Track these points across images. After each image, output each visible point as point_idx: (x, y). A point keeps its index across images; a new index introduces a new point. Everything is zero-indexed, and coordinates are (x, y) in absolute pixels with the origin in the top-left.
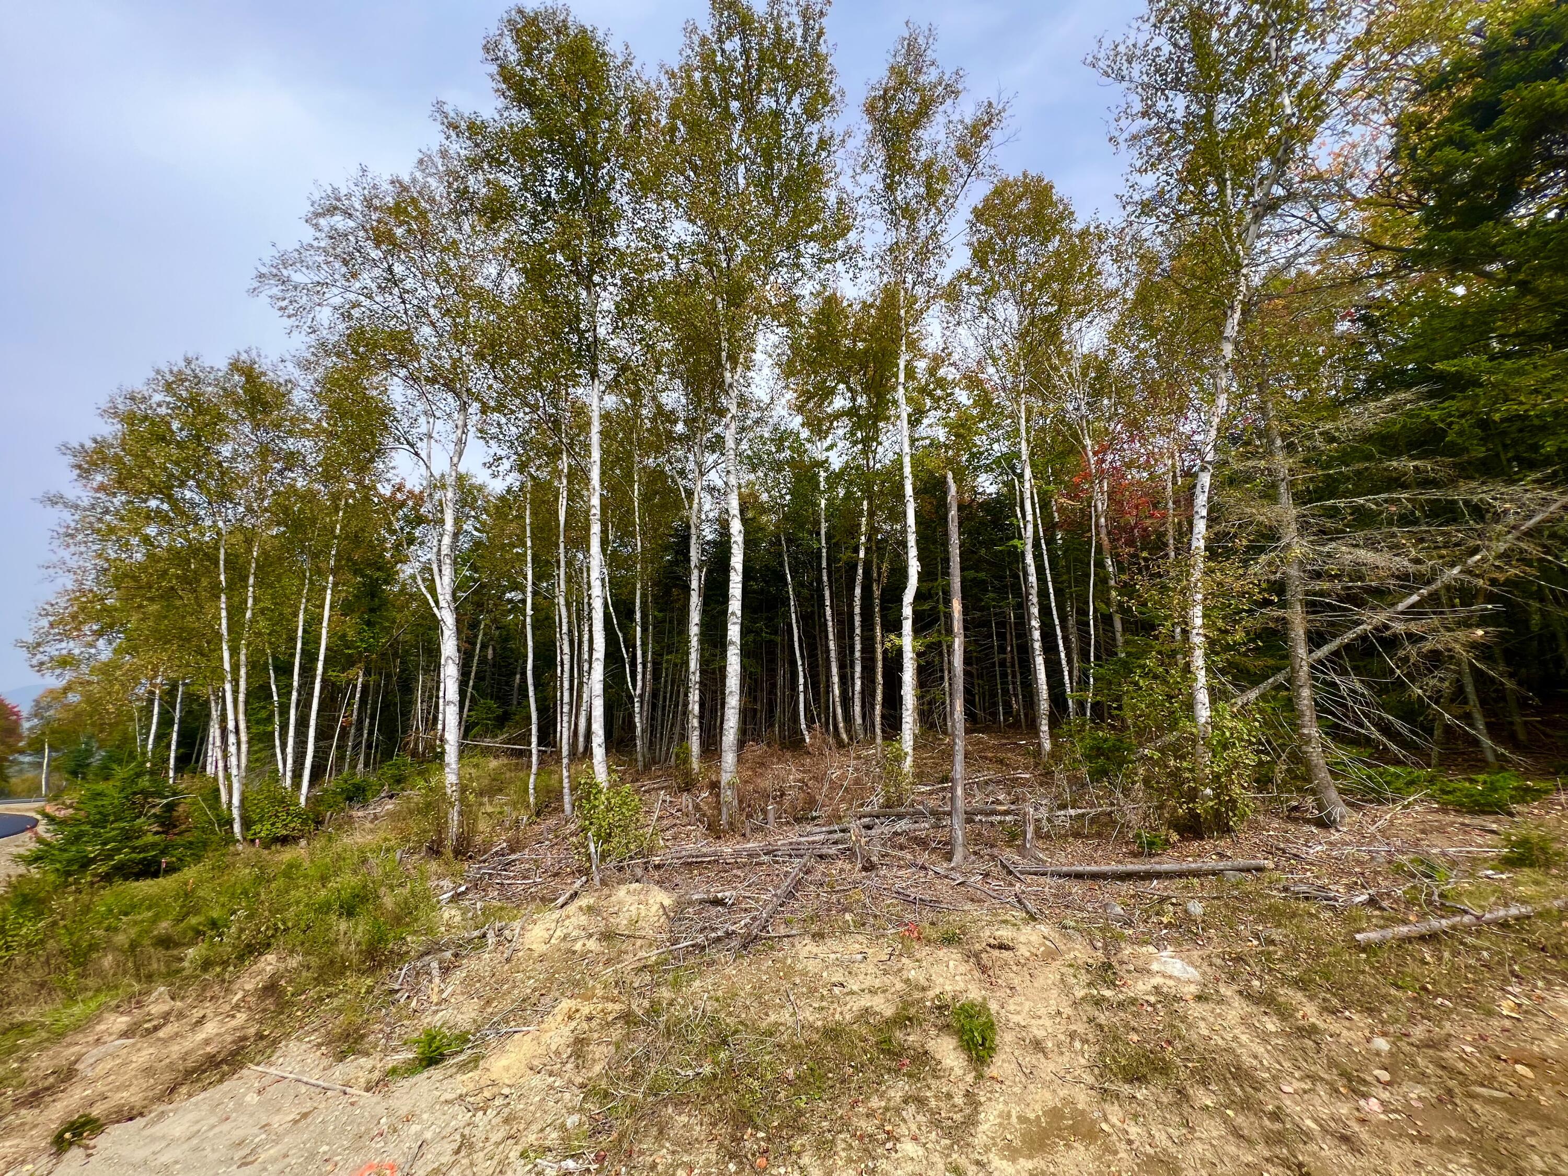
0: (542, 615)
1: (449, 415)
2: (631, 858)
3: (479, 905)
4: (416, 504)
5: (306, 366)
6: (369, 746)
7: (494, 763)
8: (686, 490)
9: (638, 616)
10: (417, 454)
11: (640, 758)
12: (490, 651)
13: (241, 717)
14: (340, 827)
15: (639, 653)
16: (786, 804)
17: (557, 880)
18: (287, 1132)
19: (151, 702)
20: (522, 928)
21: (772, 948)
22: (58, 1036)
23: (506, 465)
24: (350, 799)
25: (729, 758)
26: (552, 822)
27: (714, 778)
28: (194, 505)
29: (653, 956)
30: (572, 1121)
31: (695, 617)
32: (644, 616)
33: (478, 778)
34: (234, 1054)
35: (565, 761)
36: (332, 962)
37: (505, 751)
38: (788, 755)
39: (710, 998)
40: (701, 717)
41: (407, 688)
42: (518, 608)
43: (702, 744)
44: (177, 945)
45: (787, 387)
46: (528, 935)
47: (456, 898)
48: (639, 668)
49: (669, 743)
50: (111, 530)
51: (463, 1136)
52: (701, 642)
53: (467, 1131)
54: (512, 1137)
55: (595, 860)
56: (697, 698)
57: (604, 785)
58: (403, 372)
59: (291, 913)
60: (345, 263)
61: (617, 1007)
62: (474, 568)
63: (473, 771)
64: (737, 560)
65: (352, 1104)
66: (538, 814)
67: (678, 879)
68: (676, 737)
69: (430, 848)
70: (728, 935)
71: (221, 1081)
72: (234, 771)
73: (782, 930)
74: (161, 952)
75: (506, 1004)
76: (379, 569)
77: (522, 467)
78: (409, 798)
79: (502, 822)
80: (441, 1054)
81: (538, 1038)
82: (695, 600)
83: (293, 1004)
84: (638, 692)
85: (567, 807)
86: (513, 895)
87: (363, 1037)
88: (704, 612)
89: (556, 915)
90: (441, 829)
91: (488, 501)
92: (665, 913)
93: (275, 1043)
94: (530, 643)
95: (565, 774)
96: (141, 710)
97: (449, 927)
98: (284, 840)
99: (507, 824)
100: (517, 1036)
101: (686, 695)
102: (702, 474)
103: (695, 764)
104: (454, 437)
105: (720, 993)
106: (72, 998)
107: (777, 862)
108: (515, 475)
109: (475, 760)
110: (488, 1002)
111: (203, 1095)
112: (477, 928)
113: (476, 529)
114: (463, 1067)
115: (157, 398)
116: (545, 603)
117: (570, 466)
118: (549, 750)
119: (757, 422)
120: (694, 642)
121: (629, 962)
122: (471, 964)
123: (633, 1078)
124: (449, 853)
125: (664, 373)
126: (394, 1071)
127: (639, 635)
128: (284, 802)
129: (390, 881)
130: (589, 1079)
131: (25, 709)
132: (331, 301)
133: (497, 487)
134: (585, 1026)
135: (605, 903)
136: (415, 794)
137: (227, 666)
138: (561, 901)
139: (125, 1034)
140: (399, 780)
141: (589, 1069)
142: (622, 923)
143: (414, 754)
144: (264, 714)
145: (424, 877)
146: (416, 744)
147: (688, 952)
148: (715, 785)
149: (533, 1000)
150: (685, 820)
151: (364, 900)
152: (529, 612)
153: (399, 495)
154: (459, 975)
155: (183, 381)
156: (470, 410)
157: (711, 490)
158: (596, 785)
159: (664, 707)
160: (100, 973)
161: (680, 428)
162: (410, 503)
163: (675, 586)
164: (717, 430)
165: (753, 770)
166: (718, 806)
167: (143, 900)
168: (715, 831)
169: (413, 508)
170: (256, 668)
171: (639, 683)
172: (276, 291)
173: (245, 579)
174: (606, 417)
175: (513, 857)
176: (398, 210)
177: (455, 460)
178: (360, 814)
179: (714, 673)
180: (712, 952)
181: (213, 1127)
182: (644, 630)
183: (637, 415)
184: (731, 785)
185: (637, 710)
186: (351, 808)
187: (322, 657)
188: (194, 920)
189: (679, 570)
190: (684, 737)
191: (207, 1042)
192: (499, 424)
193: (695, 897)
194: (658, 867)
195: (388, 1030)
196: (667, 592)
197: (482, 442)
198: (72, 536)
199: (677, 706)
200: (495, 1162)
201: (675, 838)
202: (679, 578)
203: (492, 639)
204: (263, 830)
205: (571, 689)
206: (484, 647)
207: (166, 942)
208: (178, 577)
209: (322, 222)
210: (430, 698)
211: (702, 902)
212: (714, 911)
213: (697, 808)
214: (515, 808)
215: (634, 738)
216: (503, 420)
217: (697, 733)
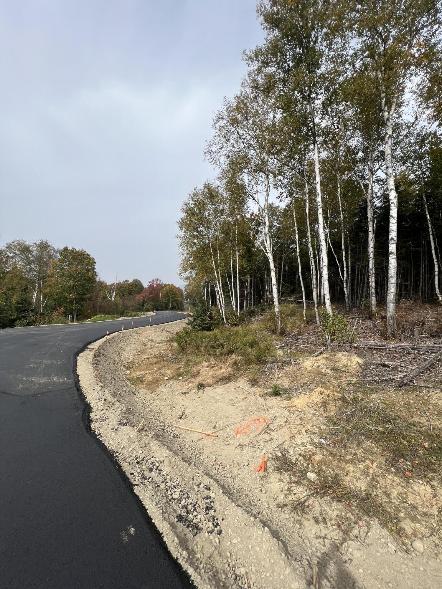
0: (304, 252)
1: (263, 182)
2: (344, 343)
3: (288, 351)
4: (257, 219)
5: (221, 179)
6: (254, 300)
7: (291, 306)
8: (364, 185)
9: (343, 247)
10: (254, 199)
11: (347, 305)
12: (287, 267)
13: (222, 291)
14: (249, 323)
15: (345, 263)
16: (426, 328)
17: (315, 347)
18: (242, 401)
19: (204, 287)
20: (303, 361)
21: (416, 390)
22: (196, 364)
23: (285, 195)
24: (250, 315)
25: (391, 306)
26: (313, 327)
27: (383, 315)
28: (203, 232)
29: (354, 380)
30: (323, 427)
31: (371, 244)
32: (346, 247)
33: (287, 310)
34: (229, 377)
35: (316, 305)
36: (248, 359)
37: (295, 302)
38: (427, 305)
39: (381, 402)
40: (376, 288)
41: (263, 282)
42: (294, 250)
43: (377, 300)
44: (215, 348)
45: (427, 107)
46: (305, 363)
47: (281, 347)
48: (345, 269)
49: (361, 299)
50: (188, 242)
51: (287, 419)
52: (374, 255)
53: (288, 417)
54: (302, 425)
55: (329, 341)
56: (373, 280)
57: (331, 314)
58: (246, 171)
59: (237, 344)
60: (225, 137)
61: (339, 395)
62: (279, 238)
63: (285, 308)
64: (394, 212)
65: (256, 399)
66: (308, 324)
67: (365, 353)
68: (364, 297)
69: (273, 331)
70: (391, 379)
71: (227, 383)
72: (222, 306)
73: (422, 384)
74: (212, 349)
75: (299, 384)
76: (250, 243)
77: (290, 195)
78: (266, 316)
79: (295, 326)
80: (279, 393)
81: (310, 397)
82: (371, 236)
83: (240, 369)
84: (345, 279)
85: (318, 322)
86: (300, 349)
87: (258, 382)
88: (376, 242)
89: (315, 358)
90: (276, 326)
91: (280, 212)
92: (359, 366)
93: (237, 377)
94: (299, 263)
95: (316, 310)
96: (203, 289)
97: (280, 356)
98: (236, 325)
99: (297, 326)
100: (302, 394)
101: (368, 279)
102: (372, 174)
103: (374, 309)
104: (265, 190)
105: (386, 402)
106: (197, 357)
107: (419, 354)
108: (288, 198)
109: (285, 304)
110: (293, 382)
111: (223, 386)
112: (288, 358)
113: (278, 224)
114: (286, 399)
115: (191, 202)
116: (305, 247)
117: (309, 189)
118: (310, 302)
119: (406, 136)
120: (371, 255)
121: (343, 381)
122: (287, 368)
123: (346, 421)
124: (278, 333)
125: (349, 130)
126: (266, 394)
127: (344, 255)
128: (234, 314)
129: (262, 339)
130: (329, 416)
131: (183, 290)
132: (223, 153)
133: (282, 205)
134: (327, 398)
135: (333, 357)
136: (268, 314)
137: (216, 277)
138: (316, 354)
139: (207, 367)
140: (263, 310)
141: (329, 413)
142: (340, 365)
143: (267, 302)
144: (227, 290)
145: (271, 340)
146: (267, 299)
147: (370, 382)
148: (384, 318)
149: (307, 384)
150: (369, 331)
151: (255, 344)
152: (298, 251)
153: (252, 217)
154: (283, 371)
155: (195, 195)
156: (269, 178)
157: (378, 181)
158: (328, 314)
159: (357, 285)
160: (201, 351)
161: (360, 155)
162: (256, 219)
163: (361, 232)
164: (380, 149)
165: (405, 312)
166: (386, 326)
167: (207, 336)
168: (384, 336)
169: (257, 220)
170: (223, 277)
171: (345, 275)
172: (209, 157)
173: (217, 251)
174: (323, 162)
175: (299, 337)
176: (238, 109)
177: (266, 198)
178: (254, 319)
179: (382, 268)
180: (382, 385)
181: (226, 394)
182: (347, 253)
183: (338, 156)
184: (392, 318)
185: (345, 286)
186: (251, 317)
187: (238, 273)
188: (217, 343)
189: (363, 224)
190: (368, 297)
191: (223, 373)
192: (280, 180)
193: (374, 362)
194: (356, 348)
195: (264, 382)
196: (357, 235)
197: (275, 189)
198: (181, 245)
199: (363, 284)
200: (297, 430)
201: (364, 337)
202: (363, 227)
203: (287, 263)
204: (231, 321)
205: (317, 279)
206: (285, 266)
207: (212, 347)
208: (202, 252)
209: (217, 125)
210: (270, 284)
211: (377, 364)
212: (383, 369)
213: (375, 326)
214: (299, 321)
215: (344, 297)
216: (282, 178)
217: (374, 295)
